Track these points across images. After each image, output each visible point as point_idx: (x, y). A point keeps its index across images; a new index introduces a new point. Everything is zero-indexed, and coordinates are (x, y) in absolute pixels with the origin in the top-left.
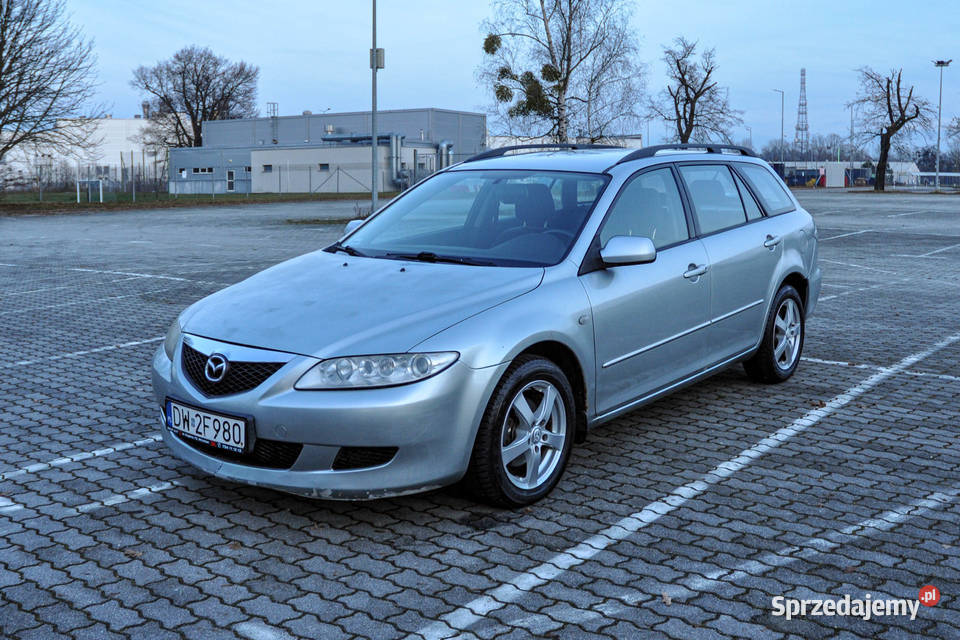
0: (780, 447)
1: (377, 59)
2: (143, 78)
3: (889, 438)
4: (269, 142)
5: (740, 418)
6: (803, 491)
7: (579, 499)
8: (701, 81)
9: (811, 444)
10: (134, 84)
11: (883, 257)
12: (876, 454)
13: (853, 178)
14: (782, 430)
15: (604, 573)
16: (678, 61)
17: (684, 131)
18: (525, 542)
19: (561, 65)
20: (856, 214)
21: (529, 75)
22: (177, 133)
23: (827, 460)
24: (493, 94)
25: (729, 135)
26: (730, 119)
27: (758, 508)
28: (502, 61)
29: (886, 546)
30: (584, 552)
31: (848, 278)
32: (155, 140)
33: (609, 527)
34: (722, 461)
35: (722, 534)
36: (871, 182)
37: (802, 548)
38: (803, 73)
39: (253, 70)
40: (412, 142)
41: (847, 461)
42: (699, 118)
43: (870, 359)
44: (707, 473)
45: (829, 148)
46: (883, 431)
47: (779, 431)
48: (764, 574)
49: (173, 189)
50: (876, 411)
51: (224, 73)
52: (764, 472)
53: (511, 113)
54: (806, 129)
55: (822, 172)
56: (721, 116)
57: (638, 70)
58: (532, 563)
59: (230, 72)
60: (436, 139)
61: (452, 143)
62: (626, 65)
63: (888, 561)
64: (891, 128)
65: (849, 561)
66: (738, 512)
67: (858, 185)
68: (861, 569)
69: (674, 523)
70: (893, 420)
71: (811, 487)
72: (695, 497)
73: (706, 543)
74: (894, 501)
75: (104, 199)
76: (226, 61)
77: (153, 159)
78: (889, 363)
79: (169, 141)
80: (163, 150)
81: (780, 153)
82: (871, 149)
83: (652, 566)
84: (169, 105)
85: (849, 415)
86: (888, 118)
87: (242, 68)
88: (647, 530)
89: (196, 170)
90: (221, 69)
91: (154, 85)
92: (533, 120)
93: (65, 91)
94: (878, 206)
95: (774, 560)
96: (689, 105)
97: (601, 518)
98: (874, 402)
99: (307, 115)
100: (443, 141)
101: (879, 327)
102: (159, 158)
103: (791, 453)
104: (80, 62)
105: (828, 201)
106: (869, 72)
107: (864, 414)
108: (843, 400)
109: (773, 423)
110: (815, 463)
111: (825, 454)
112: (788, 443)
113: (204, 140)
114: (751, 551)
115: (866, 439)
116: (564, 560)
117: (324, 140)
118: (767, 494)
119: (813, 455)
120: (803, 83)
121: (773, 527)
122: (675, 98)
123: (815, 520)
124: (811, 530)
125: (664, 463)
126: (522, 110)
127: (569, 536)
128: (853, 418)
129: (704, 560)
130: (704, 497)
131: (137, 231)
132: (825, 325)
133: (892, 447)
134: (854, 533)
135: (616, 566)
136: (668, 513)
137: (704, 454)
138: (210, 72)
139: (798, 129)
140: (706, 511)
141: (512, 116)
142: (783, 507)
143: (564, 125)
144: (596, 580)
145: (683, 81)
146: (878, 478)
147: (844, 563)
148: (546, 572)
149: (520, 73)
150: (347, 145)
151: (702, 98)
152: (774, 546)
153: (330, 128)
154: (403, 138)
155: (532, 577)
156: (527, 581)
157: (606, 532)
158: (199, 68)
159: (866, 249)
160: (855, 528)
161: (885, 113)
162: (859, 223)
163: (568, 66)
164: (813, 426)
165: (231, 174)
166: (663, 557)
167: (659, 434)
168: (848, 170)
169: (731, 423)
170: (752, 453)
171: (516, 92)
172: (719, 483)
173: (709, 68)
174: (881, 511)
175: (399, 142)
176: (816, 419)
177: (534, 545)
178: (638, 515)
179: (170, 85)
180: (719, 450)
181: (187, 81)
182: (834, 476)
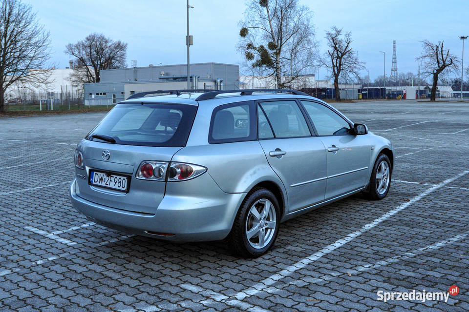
0: (391, 218)
1: (189, 41)
2: (70, 49)
3: (438, 214)
4: (133, 80)
5: (373, 206)
6: (402, 235)
7: (308, 239)
8: (344, 48)
9: (404, 217)
10: (66, 52)
11: (435, 134)
12: (432, 220)
13: (420, 94)
14: (392, 211)
15: (323, 265)
16: (333, 38)
17: (336, 73)
18: (289, 255)
19: (277, 42)
20: (421, 113)
21: (262, 47)
22: (87, 76)
23: (411, 223)
24: (244, 56)
25: (359, 74)
26: (359, 67)
27: (383, 241)
28: (249, 40)
29: (436, 255)
30: (313, 258)
31: (418, 144)
32: (76, 79)
33: (322, 249)
34: (366, 223)
35: (370, 251)
36: (429, 96)
37: (402, 256)
38: (394, 42)
39: (125, 45)
40: (203, 79)
41: (420, 223)
42: (343, 66)
43: (429, 181)
44: (360, 228)
45: (407, 79)
46: (435, 211)
47: (390, 211)
48: (387, 266)
49: (87, 103)
50: (432, 203)
51: (110, 46)
52: (384, 227)
53: (253, 66)
54: (396, 70)
55: (404, 92)
56: (355, 65)
57: (315, 44)
58: (293, 262)
59: (113, 46)
60: (215, 78)
61: (222, 80)
62: (309, 42)
63: (438, 261)
64: (439, 70)
65: (421, 261)
66: (375, 243)
67: (423, 98)
68: (426, 263)
69: (349, 247)
70: (439, 206)
71: (405, 233)
72: (356, 237)
73: (363, 254)
74: (440, 238)
75: (53, 109)
76: (111, 40)
77: (76, 88)
78: (438, 183)
79: (84, 80)
80: (81, 84)
81: (383, 83)
82: (428, 80)
83: (342, 263)
84: (83, 62)
85: (420, 205)
86: (437, 65)
87: (119, 44)
88: (338, 250)
89: (97, 94)
90: (109, 45)
91: (76, 53)
92: (264, 69)
93: (37, 57)
94: (433, 109)
95: (391, 260)
96: (339, 60)
97: (318, 245)
98: (431, 199)
99: (151, 67)
100: (218, 79)
101: (433, 167)
102: (79, 88)
103: (396, 220)
104: (43, 43)
105: (407, 106)
106: (427, 42)
107: (427, 204)
108: (417, 198)
109: (387, 208)
110: (406, 224)
111: (410, 221)
112: (394, 216)
113: (101, 79)
114: (381, 257)
115: (428, 215)
116: (306, 261)
117: (160, 79)
118: (387, 236)
119: (405, 221)
120: (394, 47)
121: (390, 248)
122: (332, 56)
123: (407, 246)
124: (406, 250)
125: (342, 225)
126: (259, 64)
127: (306, 252)
128: (422, 206)
129: (363, 260)
130: (360, 237)
131: (76, 124)
132: (408, 166)
133: (439, 218)
134: (423, 250)
135: (327, 263)
136: (346, 244)
137: (359, 221)
138: (103, 46)
139: (392, 70)
140: (362, 243)
141: (254, 67)
142: (393, 241)
143: (279, 71)
144: (320, 268)
145: (335, 48)
146: (433, 230)
147: (420, 261)
148: (299, 265)
149: (257, 46)
150: (171, 81)
151: (345, 56)
152: (390, 255)
153: (163, 73)
154: (199, 77)
155: (294, 267)
156: (293, 269)
157: (321, 251)
158: (98, 44)
159: (427, 131)
160: (424, 249)
161: (435, 63)
162: (423, 118)
163: (281, 42)
164: (405, 209)
165: (114, 96)
166: (346, 260)
167: (339, 213)
168: (417, 91)
169: (369, 208)
170: (380, 220)
171: (255, 55)
172: (366, 232)
173: (348, 42)
174: (434, 242)
175: (197, 79)
176: (406, 206)
177: (293, 256)
178: (334, 244)
179: (84, 53)
180: (365, 219)
181: (92, 50)
182: (415, 229)
